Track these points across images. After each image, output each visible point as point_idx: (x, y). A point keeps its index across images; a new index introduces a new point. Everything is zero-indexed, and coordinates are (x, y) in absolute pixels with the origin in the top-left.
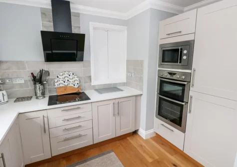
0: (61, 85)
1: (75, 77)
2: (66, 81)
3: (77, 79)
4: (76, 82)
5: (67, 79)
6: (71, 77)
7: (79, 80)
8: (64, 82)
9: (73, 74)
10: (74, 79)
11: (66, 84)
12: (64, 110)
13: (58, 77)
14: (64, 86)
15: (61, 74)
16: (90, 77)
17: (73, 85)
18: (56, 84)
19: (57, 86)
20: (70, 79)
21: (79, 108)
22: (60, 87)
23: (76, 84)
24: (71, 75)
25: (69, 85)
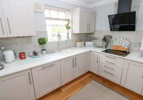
0: (117, 45)
1: (127, 41)
2: (120, 43)
3: (128, 43)
4: (127, 45)
5: (121, 41)
6: (124, 41)
7: (129, 44)
8: (119, 43)
9: (126, 39)
10: (126, 43)
11: (120, 44)
12: (107, 56)
13: (116, 40)
14: (118, 45)
15: (118, 38)
16: (141, 43)
17: (124, 46)
18: (114, 43)
19: (114, 45)
20: (123, 42)
21: (115, 58)
22: (116, 46)
23: (126, 46)
24: (125, 39)
25: (122, 46)
